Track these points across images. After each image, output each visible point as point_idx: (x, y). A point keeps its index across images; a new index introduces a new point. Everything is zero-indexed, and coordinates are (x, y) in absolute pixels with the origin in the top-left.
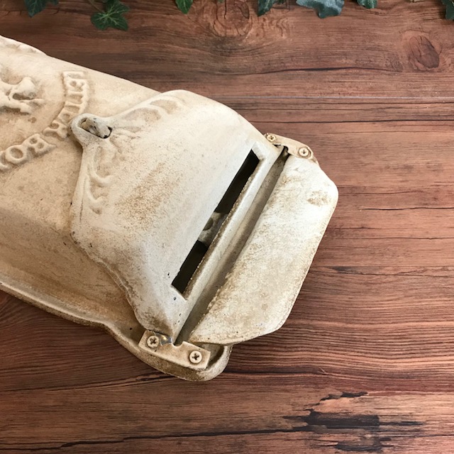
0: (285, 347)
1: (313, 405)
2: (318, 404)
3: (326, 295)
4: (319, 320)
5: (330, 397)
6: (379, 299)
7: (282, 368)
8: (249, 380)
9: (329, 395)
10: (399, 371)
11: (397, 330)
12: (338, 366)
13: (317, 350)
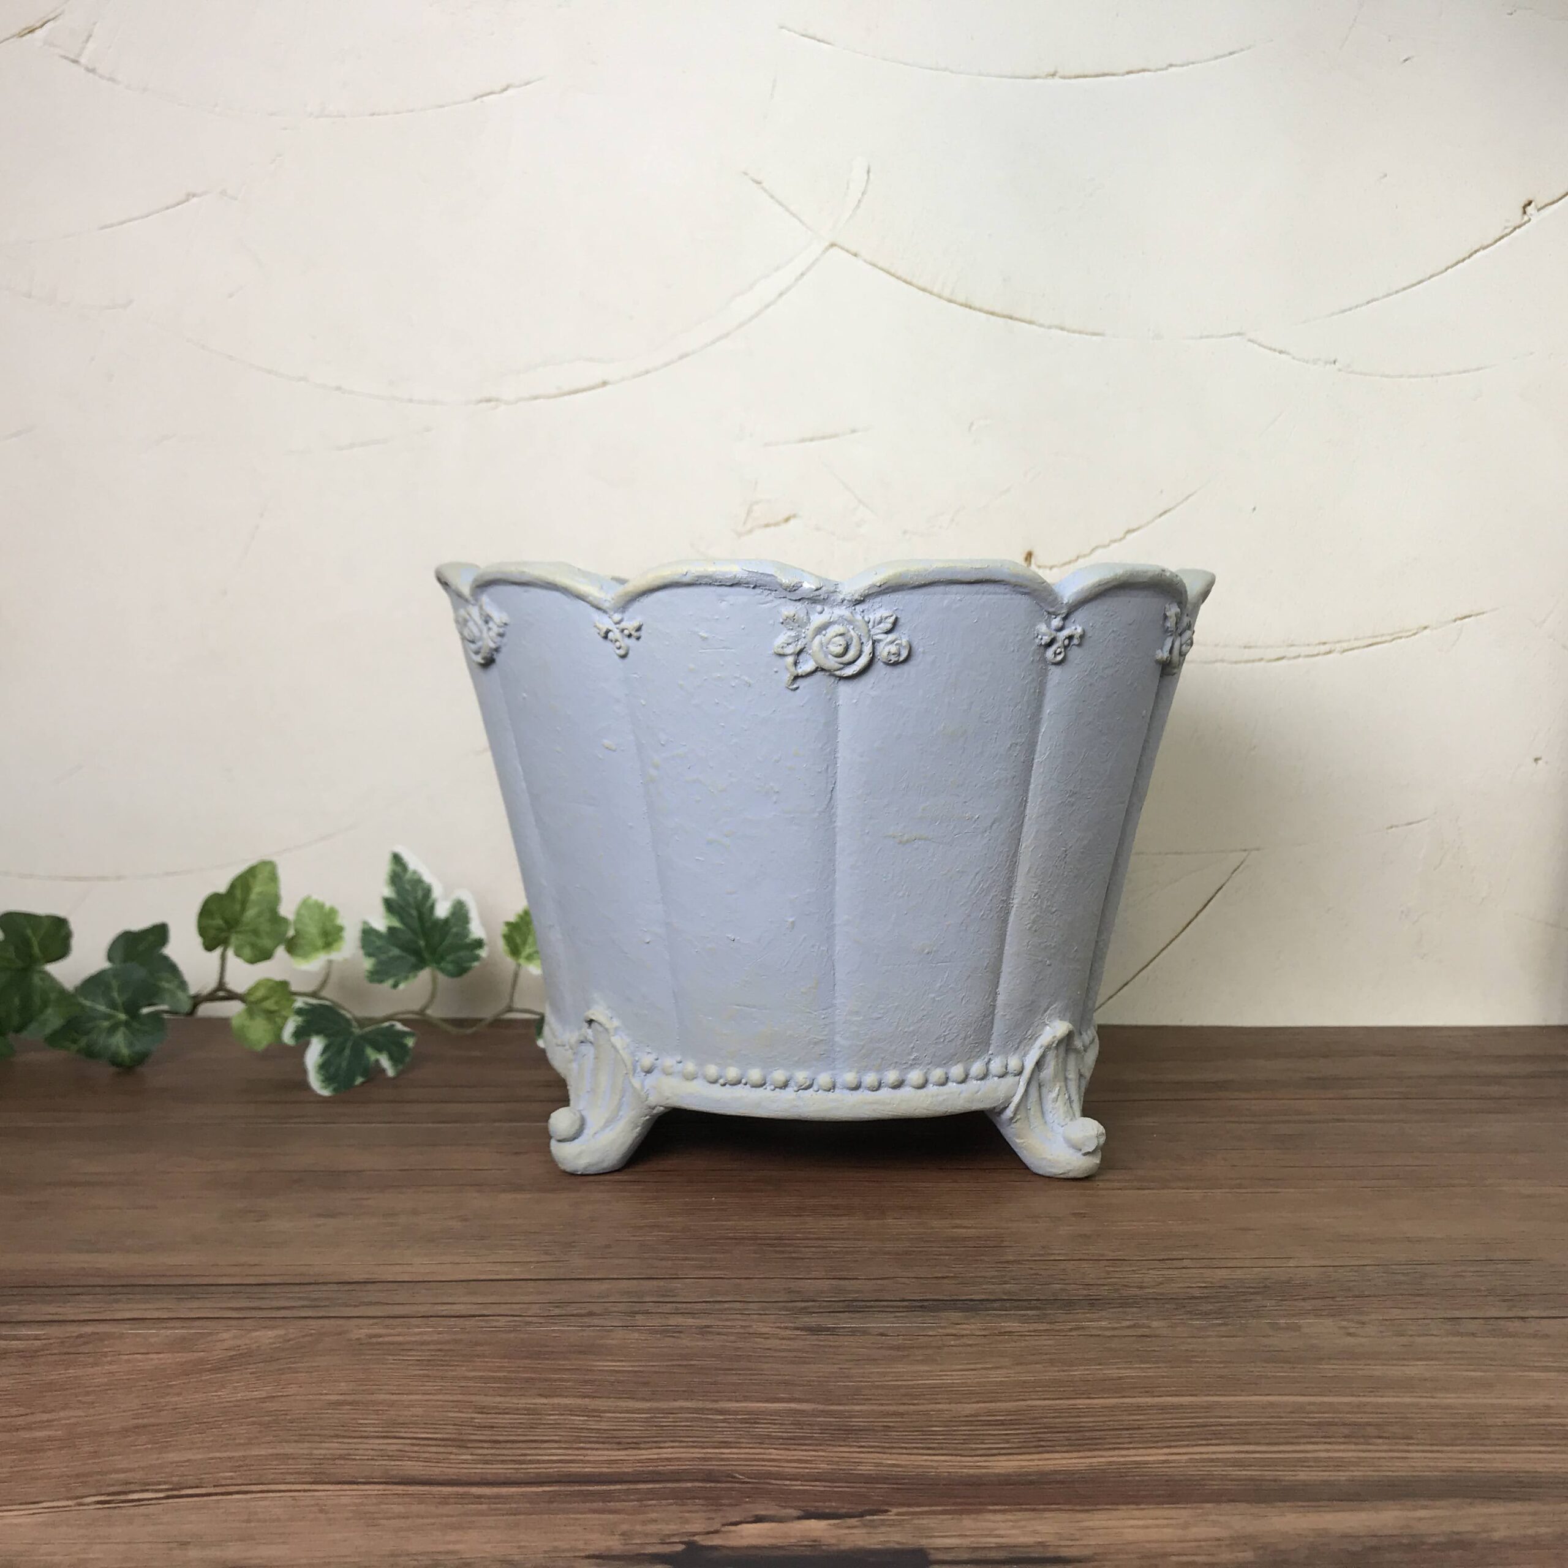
0: (619, 1443)
1: (695, 1534)
2: (716, 1532)
3: (766, 1366)
4: (737, 1401)
5: (759, 1519)
6: (939, 1368)
7: (601, 1474)
8: (480, 1497)
9: (756, 1516)
10: (999, 1475)
11: (990, 1413)
12: (789, 1469)
13: (726, 1444)
